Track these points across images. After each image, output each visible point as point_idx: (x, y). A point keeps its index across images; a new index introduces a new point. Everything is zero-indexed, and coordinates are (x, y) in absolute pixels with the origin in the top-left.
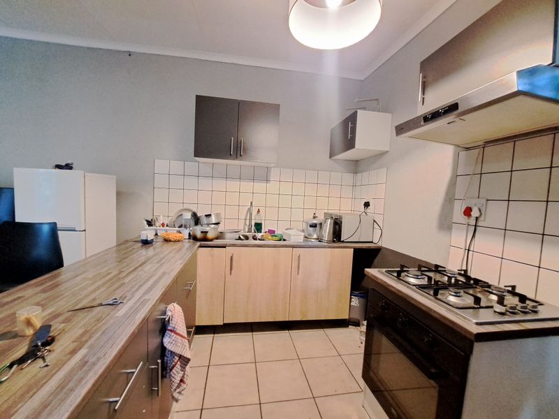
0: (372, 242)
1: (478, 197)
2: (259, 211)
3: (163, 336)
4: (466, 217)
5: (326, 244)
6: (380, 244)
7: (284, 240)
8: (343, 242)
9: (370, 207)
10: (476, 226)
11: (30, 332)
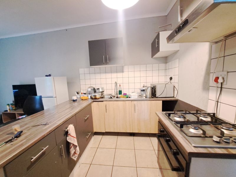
0: (174, 97)
1: (223, 71)
2: (120, 85)
3: (67, 136)
4: (216, 83)
5: (148, 99)
6: (177, 98)
7: (130, 97)
8: (157, 97)
9: (173, 80)
10: (221, 88)
11: (16, 133)
